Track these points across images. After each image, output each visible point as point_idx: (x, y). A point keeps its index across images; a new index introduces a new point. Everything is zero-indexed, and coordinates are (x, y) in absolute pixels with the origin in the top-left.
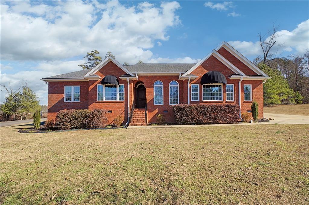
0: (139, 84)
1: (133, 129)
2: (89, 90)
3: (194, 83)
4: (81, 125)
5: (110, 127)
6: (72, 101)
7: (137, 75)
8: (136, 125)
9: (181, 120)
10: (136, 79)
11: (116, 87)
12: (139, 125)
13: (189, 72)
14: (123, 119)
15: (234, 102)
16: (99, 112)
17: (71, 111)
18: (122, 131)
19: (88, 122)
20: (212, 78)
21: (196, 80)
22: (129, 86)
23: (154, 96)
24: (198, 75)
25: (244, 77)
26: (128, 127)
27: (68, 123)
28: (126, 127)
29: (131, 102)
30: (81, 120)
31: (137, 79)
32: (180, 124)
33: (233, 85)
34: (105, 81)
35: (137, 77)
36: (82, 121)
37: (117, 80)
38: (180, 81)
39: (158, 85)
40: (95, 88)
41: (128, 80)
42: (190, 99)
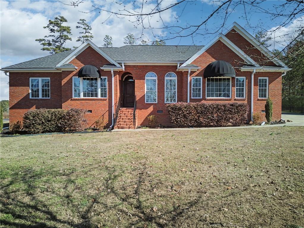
0: (127, 76)
1: (119, 132)
2: (62, 85)
3: (195, 76)
4: (55, 128)
5: (90, 131)
6: (40, 97)
7: (123, 65)
8: (122, 128)
9: (177, 122)
10: (122, 70)
11: (96, 79)
12: (126, 128)
13: (189, 62)
14: (106, 121)
15: (245, 100)
16: (76, 112)
17: (42, 110)
18: (106, 135)
19: (63, 124)
20: (216, 70)
21: (198, 72)
22: (113, 78)
23: (146, 92)
24: (201, 66)
25: (258, 69)
26: (113, 130)
27: (40, 125)
28: (110, 130)
29: (116, 99)
30: (55, 121)
31: (124, 70)
32: (176, 127)
33: (245, 78)
34: (84, 73)
35: (124, 67)
36: (56, 123)
37: (99, 72)
38: (178, 72)
39: (151, 77)
40: (70, 82)
41: (112, 71)
42: (190, 96)
